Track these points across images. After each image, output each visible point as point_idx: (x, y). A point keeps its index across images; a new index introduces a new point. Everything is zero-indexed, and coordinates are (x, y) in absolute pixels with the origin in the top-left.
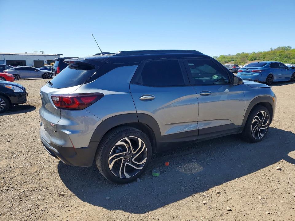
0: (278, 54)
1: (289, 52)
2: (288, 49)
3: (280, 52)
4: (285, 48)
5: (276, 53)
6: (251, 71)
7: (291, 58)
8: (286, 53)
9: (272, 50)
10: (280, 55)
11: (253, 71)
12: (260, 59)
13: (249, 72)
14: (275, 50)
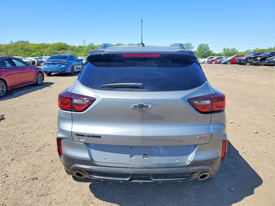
0: (19, 47)
1: (29, 46)
2: (27, 43)
3: (21, 46)
4: (24, 42)
5: (18, 46)
6: (58, 64)
7: (32, 51)
8: (27, 46)
9: (12, 43)
10: (22, 49)
11: (59, 63)
12: (3, 52)
13: (55, 64)
14: (16, 43)
